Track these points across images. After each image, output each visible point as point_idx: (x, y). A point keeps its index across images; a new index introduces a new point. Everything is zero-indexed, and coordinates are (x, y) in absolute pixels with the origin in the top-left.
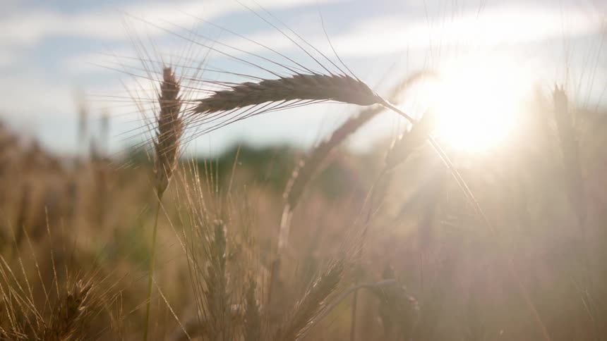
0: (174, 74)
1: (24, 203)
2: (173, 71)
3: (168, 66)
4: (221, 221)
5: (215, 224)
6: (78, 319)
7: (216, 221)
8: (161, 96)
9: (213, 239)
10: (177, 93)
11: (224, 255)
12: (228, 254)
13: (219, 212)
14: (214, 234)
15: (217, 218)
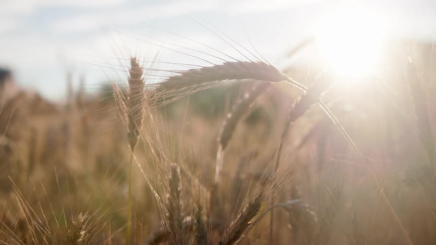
0: (138, 61)
1: (32, 142)
2: (137, 59)
3: (134, 57)
4: (176, 164)
5: (171, 166)
6: (80, 240)
7: (171, 164)
8: (130, 78)
9: (170, 177)
10: (141, 75)
11: (179, 189)
12: (181, 187)
13: (174, 158)
14: (171, 174)
15: (173, 162)
